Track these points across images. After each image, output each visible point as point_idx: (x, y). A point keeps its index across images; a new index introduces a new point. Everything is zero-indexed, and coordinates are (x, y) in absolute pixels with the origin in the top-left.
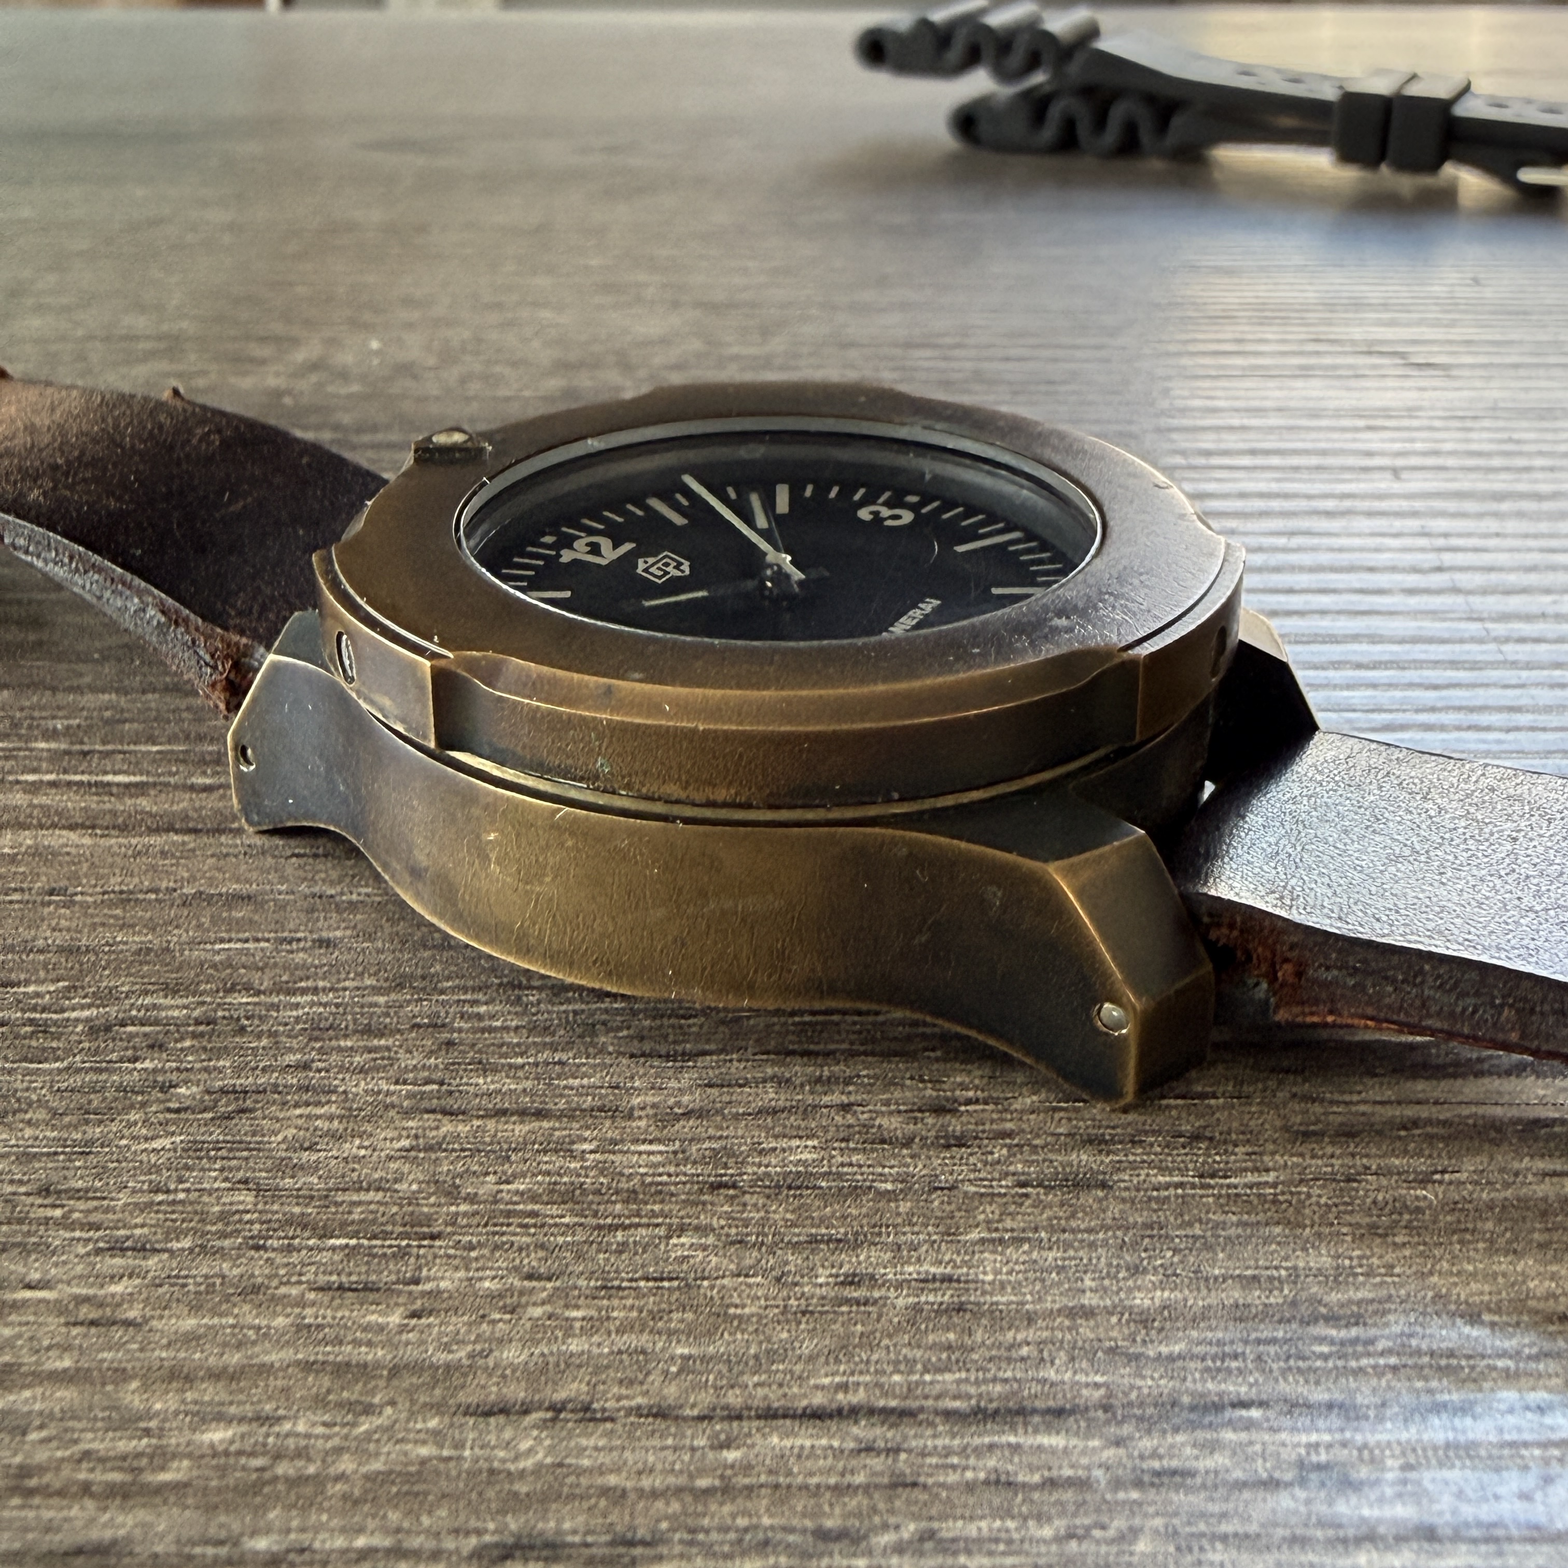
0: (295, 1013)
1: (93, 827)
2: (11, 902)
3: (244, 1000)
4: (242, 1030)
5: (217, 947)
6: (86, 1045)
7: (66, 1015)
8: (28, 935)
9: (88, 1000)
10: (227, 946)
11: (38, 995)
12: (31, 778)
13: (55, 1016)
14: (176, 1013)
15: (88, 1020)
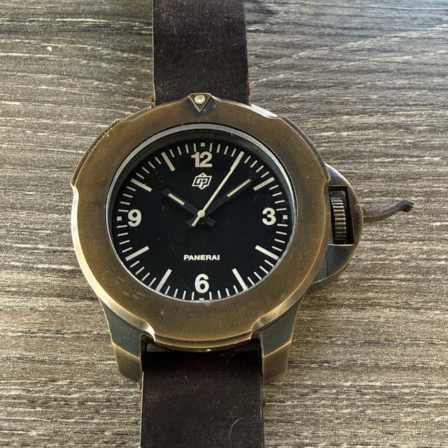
0: (131, 397)
1: (63, 296)
2: (47, 337)
3: (118, 390)
4: (118, 405)
5: (107, 362)
6: (79, 411)
7: (71, 396)
8: (55, 354)
9: (76, 389)
10: (110, 362)
11: (62, 386)
12: (40, 266)
13: (69, 396)
14: (100, 396)
15: (78, 399)
